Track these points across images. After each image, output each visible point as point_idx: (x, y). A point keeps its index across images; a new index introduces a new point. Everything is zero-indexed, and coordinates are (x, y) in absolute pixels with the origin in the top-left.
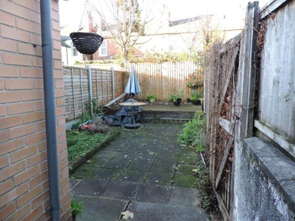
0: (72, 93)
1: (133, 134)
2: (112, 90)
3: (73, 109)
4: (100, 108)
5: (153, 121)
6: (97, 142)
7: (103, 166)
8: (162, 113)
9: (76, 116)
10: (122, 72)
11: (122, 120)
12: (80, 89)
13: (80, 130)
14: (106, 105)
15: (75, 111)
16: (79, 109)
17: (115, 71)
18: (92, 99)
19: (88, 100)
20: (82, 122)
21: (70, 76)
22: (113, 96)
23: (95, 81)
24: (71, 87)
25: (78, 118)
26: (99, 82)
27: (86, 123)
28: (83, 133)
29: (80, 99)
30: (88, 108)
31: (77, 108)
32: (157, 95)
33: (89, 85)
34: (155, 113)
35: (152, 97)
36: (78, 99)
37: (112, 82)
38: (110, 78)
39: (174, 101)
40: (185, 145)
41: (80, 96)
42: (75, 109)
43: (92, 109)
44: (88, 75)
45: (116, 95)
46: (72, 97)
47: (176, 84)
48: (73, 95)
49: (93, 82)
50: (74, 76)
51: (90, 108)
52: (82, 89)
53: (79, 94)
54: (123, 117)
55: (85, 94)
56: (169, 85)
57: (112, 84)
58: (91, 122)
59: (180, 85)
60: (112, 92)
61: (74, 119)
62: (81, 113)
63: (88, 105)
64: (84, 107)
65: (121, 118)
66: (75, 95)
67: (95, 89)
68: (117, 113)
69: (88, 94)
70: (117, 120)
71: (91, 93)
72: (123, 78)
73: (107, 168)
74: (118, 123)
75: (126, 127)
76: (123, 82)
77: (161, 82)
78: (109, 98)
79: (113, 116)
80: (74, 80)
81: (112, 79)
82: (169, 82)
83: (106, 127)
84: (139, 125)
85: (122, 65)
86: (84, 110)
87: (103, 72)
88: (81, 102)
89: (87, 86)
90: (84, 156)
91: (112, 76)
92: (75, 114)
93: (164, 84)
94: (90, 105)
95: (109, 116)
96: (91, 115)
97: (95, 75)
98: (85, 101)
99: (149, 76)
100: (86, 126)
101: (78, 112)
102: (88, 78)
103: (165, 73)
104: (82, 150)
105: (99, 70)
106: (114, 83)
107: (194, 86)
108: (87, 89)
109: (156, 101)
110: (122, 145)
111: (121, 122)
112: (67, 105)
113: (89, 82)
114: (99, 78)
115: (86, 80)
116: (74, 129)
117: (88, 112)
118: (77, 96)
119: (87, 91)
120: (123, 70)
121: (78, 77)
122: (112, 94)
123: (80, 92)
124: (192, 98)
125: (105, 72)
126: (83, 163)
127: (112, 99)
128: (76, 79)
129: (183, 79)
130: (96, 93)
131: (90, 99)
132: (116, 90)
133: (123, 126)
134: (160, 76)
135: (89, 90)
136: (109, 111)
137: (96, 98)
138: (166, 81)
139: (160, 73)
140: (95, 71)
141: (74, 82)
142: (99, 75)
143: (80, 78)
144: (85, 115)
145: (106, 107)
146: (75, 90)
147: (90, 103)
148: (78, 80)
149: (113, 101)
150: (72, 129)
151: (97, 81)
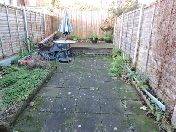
0: (8, 31)
1: (68, 68)
2: (45, 30)
3: (11, 46)
4: (36, 44)
5: (80, 55)
6: (37, 79)
7: (49, 110)
8: (87, 49)
9: (15, 53)
10: (51, 16)
11: (55, 54)
12: (16, 28)
13: (20, 65)
14: (41, 43)
15: (13, 48)
16: (17, 46)
17: (46, 15)
18: (28, 37)
19: (24, 38)
20: (21, 58)
21: (5, 15)
22: (45, 35)
23: (30, 21)
24: (7, 26)
25: (17, 54)
26: (33, 23)
27: (24, 58)
28: (22, 69)
29: (17, 37)
30: (25, 45)
31: (15, 45)
32: (79, 35)
33: (24, 24)
34: (82, 49)
35: (75, 37)
36: (15, 37)
37: (44, 23)
38: (43, 20)
39: (93, 39)
40: (116, 78)
41: (17, 34)
42: (13, 46)
43: (29, 46)
44: (23, 15)
45: (48, 34)
46: (9, 35)
47: (92, 27)
48: (9, 33)
49: (28, 22)
50: (9, 15)
51: (27, 45)
52: (19, 28)
53: (15, 32)
54: (56, 52)
55: (21, 33)
56: (87, 28)
57: (44, 25)
58: (29, 58)
59: (95, 28)
60: (45, 32)
61: (13, 55)
62: (19, 49)
63: (25, 42)
64: (21, 44)
65: (54, 53)
66: (12, 33)
67: (31, 28)
68: (50, 49)
69: (24, 32)
70: (52, 55)
71: (27, 32)
72: (52, 21)
73: (54, 112)
74: (53, 58)
75: (60, 61)
76: (52, 24)
77: (81, 25)
78: (43, 37)
79: (48, 52)
80: (9, 19)
81: (44, 21)
82: (87, 25)
83: (44, 62)
84: (70, 59)
85: (51, 11)
86: (22, 47)
87: (36, 14)
88: (18, 39)
89: (23, 25)
90: (27, 98)
91: (44, 19)
92: (14, 50)
93: (83, 27)
94: (27, 42)
95: (44, 52)
96: (28, 51)
97: (29, 16)
98: (22, 38)
99: (72, 20)
100: (25, 61)
101: (16, 49)
102: (24, 18)
103: (84, 19)
104: (23, 90)
105: (33, 12)
106: (45, 25)
107: (107, 29)
108: (23, 28)
109: (77, 39)
110: (62, 80)
111: (55, 56)
112: (5, 43)
113: (24, 22)
114: (33, 19)
115: (22, 20)
116: (14, 65)
117: (25, 48)
118: (14, 34)
119: (24, 30)
120: (52, 14)
121: (13, 16)
122: (45, 33)
123: (16, 31)
124: (105, 38)
125: (38, 15)
126: (26, 107)
127: (44, 38)
128: (12, 18)
129: (97, 24)
130: (31, 32)
131: (27, 37)
132: (47, 30)
133: (57, 60)
134: (81, 20)
135: (25, 29)
136: (43, 48)
137: (31, 36)
138: (85, 25)
139: (81, 18)
140: (29, 13)
141: (10, 21)
142: (33, 16)
143: (16, 18)
144: (23, 51)
145: (41, 44)
146: (11, 28)
147: (27, 40)
148: (14, 19)
149: (46, 39)
150: (12, 64)
151: (32, 21)
